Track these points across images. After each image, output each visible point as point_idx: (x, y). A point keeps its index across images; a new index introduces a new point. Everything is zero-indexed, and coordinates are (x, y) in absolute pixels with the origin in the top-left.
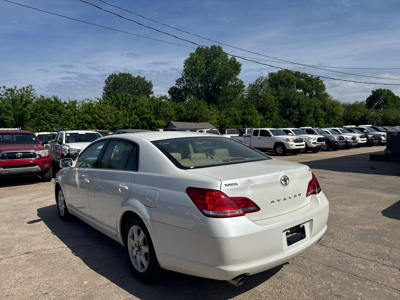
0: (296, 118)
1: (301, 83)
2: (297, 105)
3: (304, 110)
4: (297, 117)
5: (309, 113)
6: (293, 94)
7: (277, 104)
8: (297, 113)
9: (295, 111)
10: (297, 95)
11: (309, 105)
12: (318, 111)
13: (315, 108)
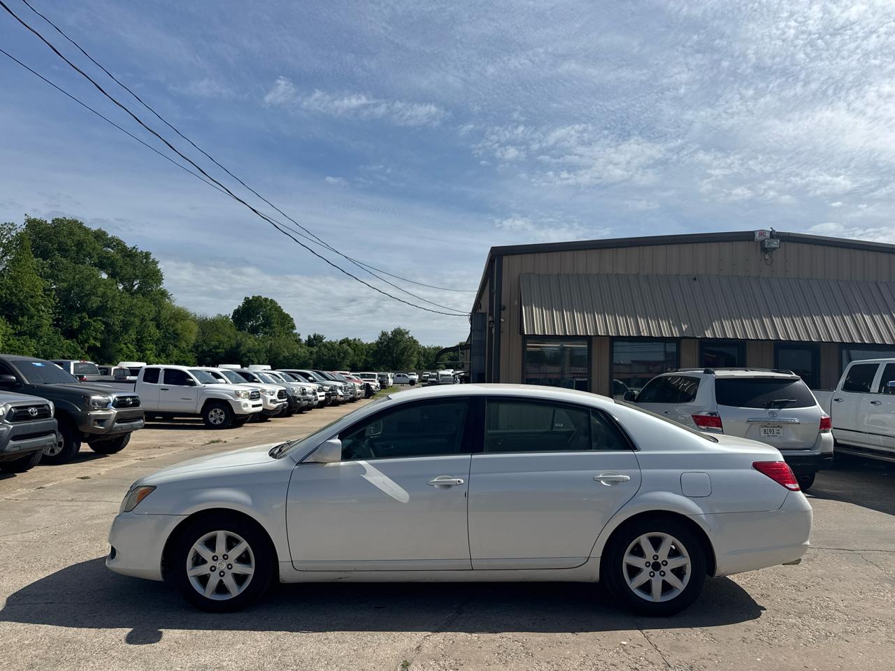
0: (95, 339)
1: (108, 258)
2: (99, 308)
3: (116, 321)
4: (99, 336)
5: (129, 330)
6: (93, 281)
7: (52, 300)
8: (99, 326)
9: (94, 321)
10: (102, 285)
11: (129, 313)
12: (149, 326)
13: (143, 319)
